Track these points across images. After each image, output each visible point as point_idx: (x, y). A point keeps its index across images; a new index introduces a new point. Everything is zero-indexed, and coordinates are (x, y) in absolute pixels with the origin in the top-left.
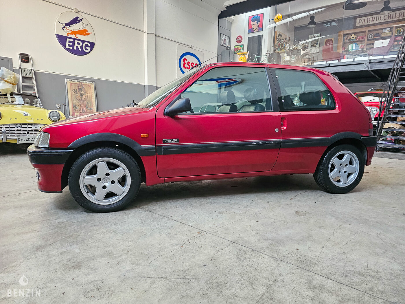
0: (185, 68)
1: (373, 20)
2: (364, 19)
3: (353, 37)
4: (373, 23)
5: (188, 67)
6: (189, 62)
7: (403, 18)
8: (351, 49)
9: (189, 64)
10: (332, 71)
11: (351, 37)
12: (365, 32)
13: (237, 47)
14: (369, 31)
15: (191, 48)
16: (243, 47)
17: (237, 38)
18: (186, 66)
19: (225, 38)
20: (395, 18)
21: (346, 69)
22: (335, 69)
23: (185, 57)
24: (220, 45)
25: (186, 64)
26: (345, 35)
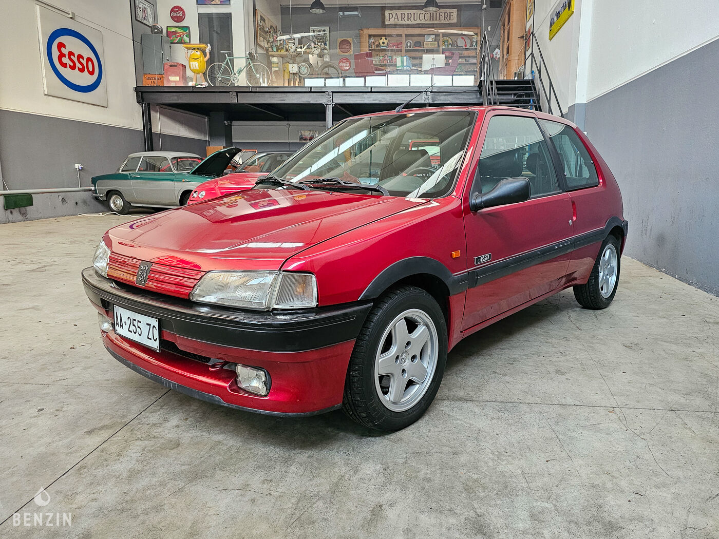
0: (64, 65)
1: (409, 17)
2: (396, 14)
3: (383, 43)
4: (409, 22)
5: (72, 64)
6: (71, 54)
7: (450, 22)
8: (400, 65)
9: (72, 57)
10: (376, 100)
11: (381, 42)
12: (401, 35)
13: (174, 30)
14: (406, 35)
15: (72, 18)
16: (188, 31)
17: (172, 10)
18: (66, 60)
19: (146, 7)
20: (439, 20)
21: (398, 99)
22: (379, 96)
23: (62, 39)
24: (136, 20)
25: (64, 55)
26: (370, 36)
